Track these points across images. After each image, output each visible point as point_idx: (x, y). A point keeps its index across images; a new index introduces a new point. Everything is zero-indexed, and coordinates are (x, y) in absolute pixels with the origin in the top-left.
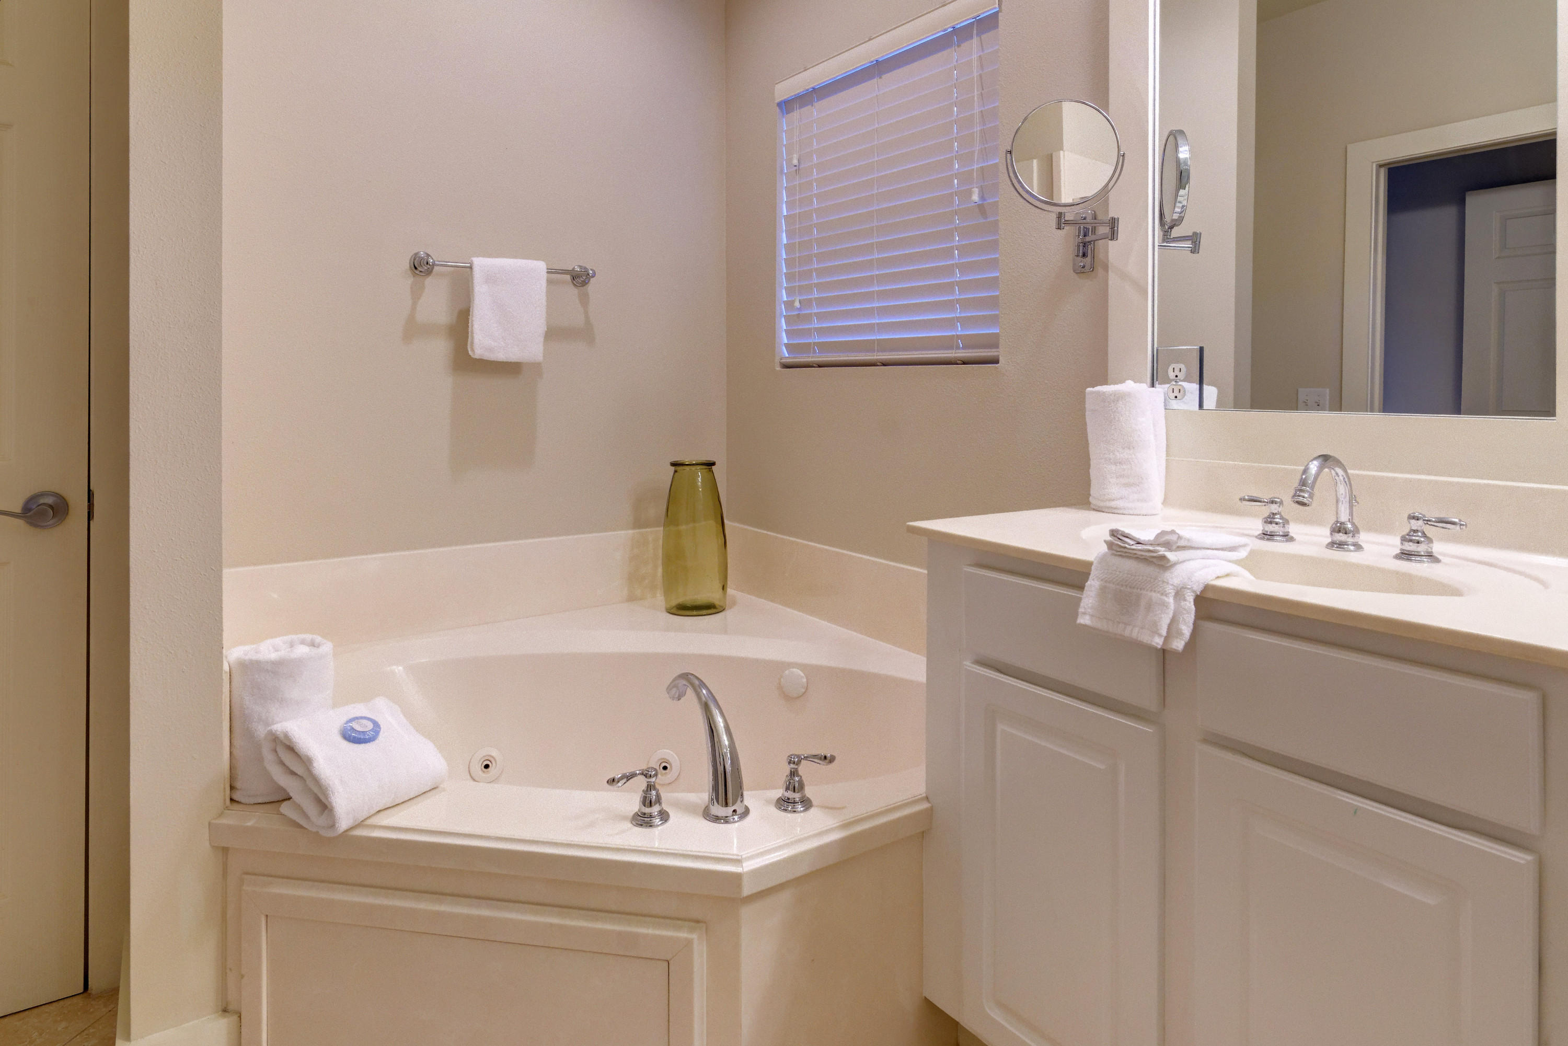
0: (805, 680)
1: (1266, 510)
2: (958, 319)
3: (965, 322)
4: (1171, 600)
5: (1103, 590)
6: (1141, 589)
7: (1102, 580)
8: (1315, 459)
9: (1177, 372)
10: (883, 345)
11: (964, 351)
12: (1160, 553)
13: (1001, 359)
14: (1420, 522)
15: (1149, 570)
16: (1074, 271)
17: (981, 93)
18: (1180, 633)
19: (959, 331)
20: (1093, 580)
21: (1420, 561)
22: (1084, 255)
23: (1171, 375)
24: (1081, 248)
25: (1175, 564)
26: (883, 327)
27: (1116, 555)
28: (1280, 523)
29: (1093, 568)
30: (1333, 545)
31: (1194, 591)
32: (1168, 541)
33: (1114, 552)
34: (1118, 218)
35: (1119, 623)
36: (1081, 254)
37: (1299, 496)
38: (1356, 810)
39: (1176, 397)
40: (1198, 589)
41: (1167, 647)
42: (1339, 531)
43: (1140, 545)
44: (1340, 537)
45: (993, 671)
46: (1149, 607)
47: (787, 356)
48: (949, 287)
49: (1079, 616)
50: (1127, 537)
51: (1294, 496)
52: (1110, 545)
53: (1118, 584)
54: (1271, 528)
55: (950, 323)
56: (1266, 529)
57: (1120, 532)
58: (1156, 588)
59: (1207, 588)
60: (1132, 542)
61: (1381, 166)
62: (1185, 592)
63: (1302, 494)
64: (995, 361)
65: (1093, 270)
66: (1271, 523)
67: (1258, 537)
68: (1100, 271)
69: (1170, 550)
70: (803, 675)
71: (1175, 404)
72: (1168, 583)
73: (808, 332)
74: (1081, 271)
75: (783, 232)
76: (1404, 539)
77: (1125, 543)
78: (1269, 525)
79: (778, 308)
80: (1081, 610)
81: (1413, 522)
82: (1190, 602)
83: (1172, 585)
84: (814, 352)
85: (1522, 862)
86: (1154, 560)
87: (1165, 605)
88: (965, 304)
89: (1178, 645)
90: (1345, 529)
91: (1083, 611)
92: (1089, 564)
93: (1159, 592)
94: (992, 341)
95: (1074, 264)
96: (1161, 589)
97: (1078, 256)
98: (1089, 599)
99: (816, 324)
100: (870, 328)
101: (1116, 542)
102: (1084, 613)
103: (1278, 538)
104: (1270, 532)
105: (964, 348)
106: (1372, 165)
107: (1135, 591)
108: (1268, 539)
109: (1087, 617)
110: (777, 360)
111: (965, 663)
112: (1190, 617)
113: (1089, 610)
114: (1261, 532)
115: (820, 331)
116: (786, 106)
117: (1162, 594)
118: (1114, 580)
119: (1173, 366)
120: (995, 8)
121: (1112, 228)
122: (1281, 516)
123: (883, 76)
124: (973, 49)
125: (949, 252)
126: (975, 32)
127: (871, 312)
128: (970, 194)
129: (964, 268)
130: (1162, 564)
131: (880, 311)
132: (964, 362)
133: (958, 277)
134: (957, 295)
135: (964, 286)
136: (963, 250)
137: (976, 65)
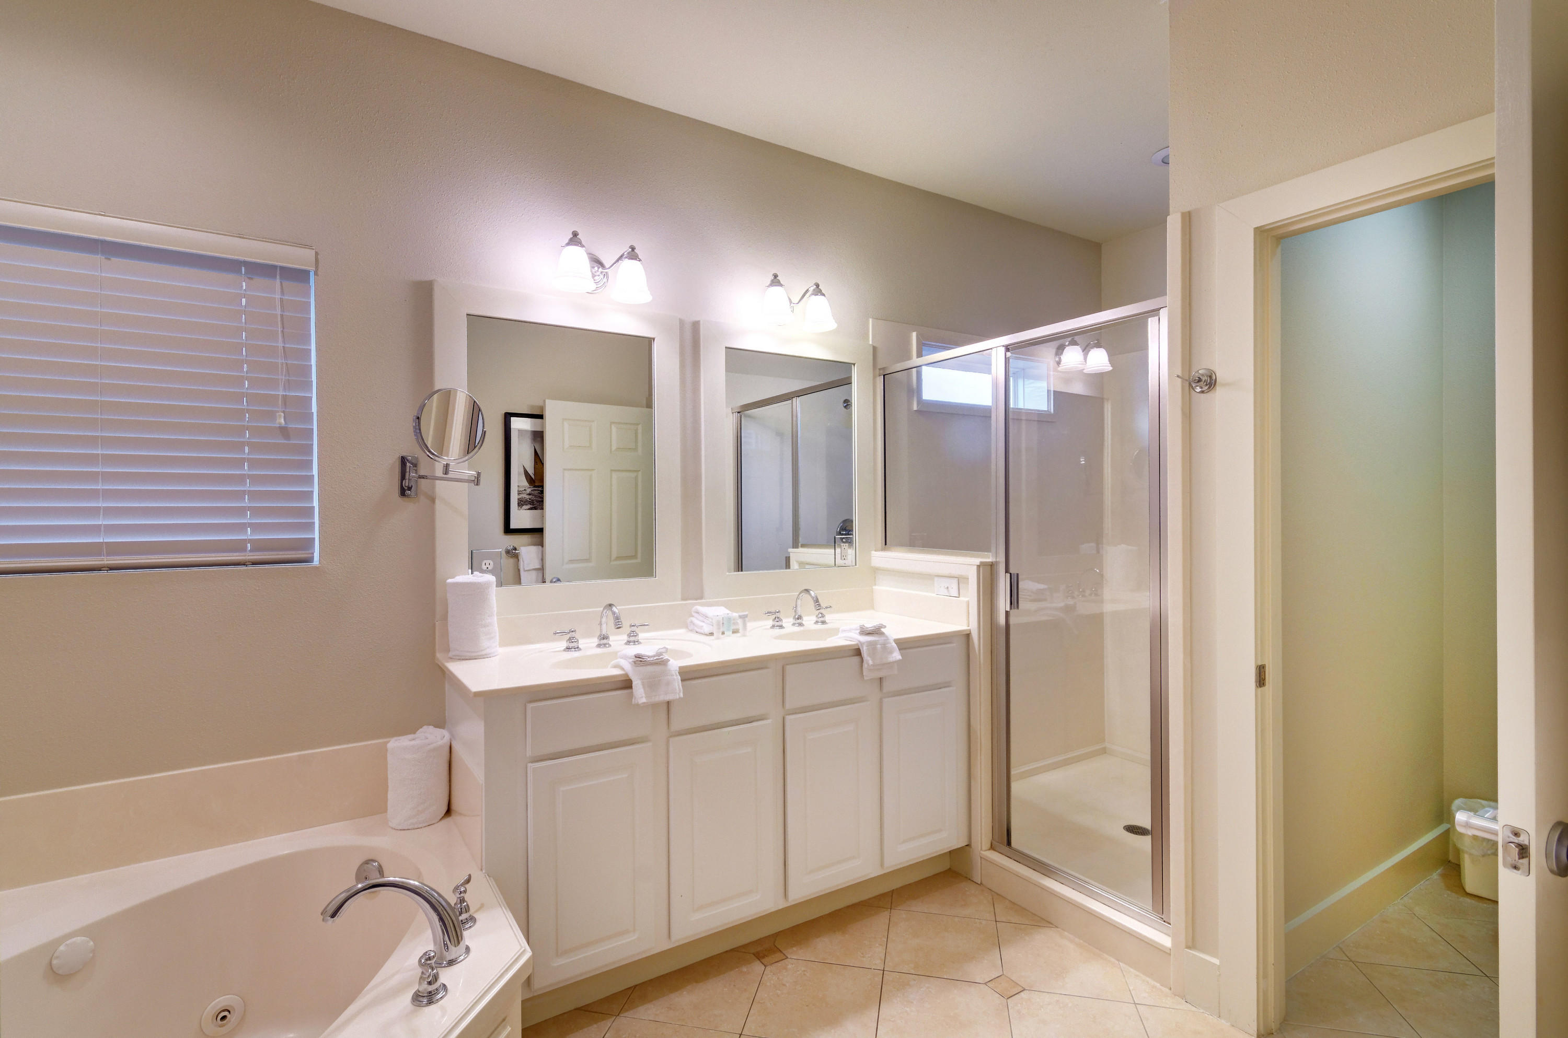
0: (92, 943)
1: (568, 636)
2: (249, 524)
3: (256, 527)
4: (676, 677)
6: (660, 677)
9: (487, 566)
10: (114, 549)
11: (251, 554)
14: (635, 627)
15: (660, 667)
16: (400, 495)
17: (284, 331)
18: (680, 690)
19: (249, 534)
20: (637, 681)
21: (637, 644)
23: (484, 567)
25: (669, 661)
26: (111, 529)
28: (576, 642)
29: (631, 675)
30: (599, 646)
31: (678, 671)
35: (652, 696)
41: (680, 697)
44: (605, 641)
46: (668, 684)
48: (239, 495)
52: (635, 662)
53: (648, 679)
54: (571, 645)
55: (242, 527)
62: (676, 672)
65: (415, 498)
66: (572, 642)
67: (564, 650)
70: (88, 939)
72: (671, 670)
76: (629, 636)
80: (638, 696)
81: (632, 628)
85: (770, 722)
87: (675, 680)
88: (256, 511)
89: (681, 695)
90: (605, 637)
93: (669, 675)
100: (96, 529)
103: (574, 650)
107: (657, 678)
108: (571, 651)
112: (680, 682)
114: (565, 647)
117: (672, 676)
118: (645, 678)
119: (485, 561)
120: (309, 268)
122: (576, 638)
123: (113, 259)
124: (274, 290)
125: (239, 463)
126: (278, 277)
127: (94, 512)
128: (271, 415)
129: (255, 479)
130: (664, 663)
131: (108, 512)
132: (254, 563)
133: (247, 487)
134: (246, 502)
135: (254, 495)
136: (253, 463)
137: (278, 303)
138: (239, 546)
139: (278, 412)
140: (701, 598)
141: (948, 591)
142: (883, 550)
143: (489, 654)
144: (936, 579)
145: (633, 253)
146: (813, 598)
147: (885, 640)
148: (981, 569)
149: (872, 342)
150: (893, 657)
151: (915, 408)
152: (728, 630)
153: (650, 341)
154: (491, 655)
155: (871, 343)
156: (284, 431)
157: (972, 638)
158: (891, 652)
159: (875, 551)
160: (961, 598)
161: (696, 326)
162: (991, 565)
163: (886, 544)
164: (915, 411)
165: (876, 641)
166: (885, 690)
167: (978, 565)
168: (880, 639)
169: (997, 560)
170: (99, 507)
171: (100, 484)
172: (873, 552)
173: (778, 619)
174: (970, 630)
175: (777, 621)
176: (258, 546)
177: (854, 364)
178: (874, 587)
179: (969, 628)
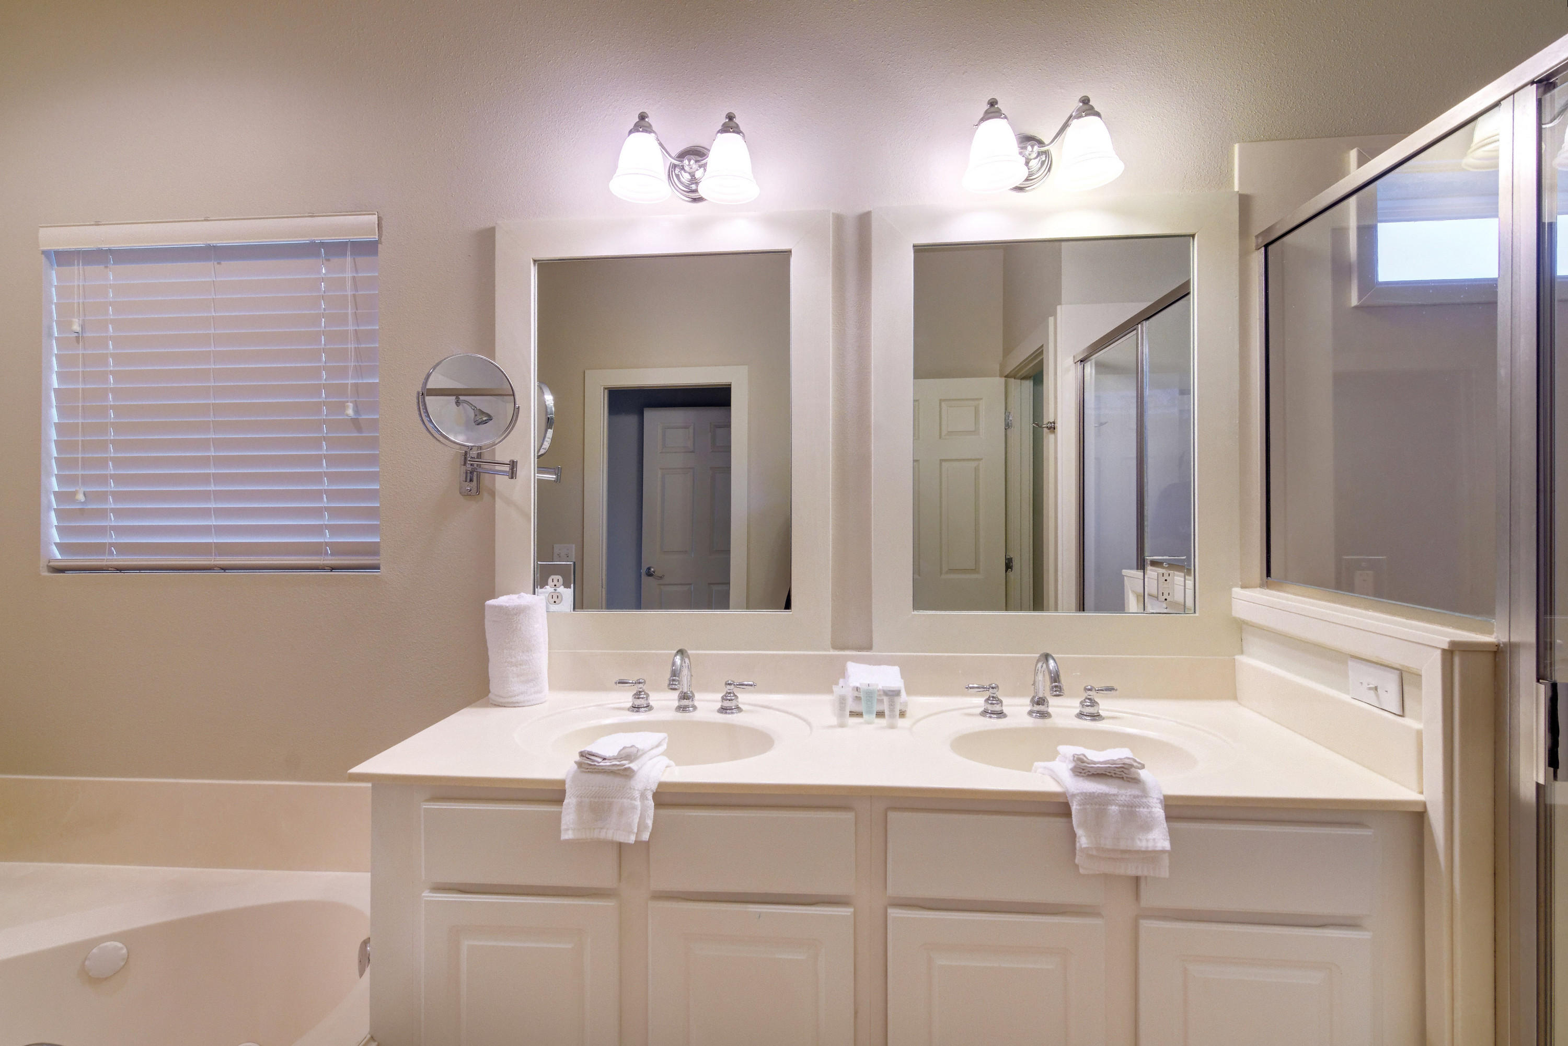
0: (125, 951)
1: (633, 689)
2: (327, 526)
3: (334, 530)
4: (638, 803)
5: (580, 805)
6: (612, 798)
7: (577, 797)
8: (676, 655)
9: (556, 582)
10: (222, 549)
11: (331, 558)
12: (625, 766)
13: (382, 567)
14: (732, 686)
15: (617, 781)
16: (460, 493)
17: (355, 312)
18: (646, 827)
19: (327, 538)
20: (570, 797)
21: (732, 713)
22: (471, 480)
23: (551, 583)
24: (469, 475)
25: (638, 771)
26: (220, 530)
27: (585, 772)
28: (644, 698)
29: (567, 786)
30: (680, 708)
31: (652, 791)
32: (629, 755)
33: (583, 770)
34: (517, 461)
35: (594, 829)
36: (468, 481)
37: (672, 684)
38: (760, 915)
39: (555, 602)
40: (654, 787)
41: (639, 839)
42: (684, 699)
43: (606, 761)
44: (685, 702)
45: (456, 894)
46: (622, 813)
47: (59, 557)
48: (317, 495)
49: (563, 832)
50: (593, 755)
51: (669, 685)
52: (579, 764)
53: (592, 797)
54: (638, 702)
55: (319, 530)
56: (636, 703)
57: (586, 752)
58: (626, 795)
59: (661, 785)
60: (600, 760)
61: (605, 388)
62: (646, 793)
63: (674, 683)
64: (376, 567)
65: (479, 494)
66: (639, 698)
67: (630, 708)
68: (486, 496)
69: (631, 762)
70: (122, 943)
71: (554, 608)
72: (634, 789)
73: (102, 530)
74: (467, 494)
75: (53, 407)
76: (722, 699)
77: (593, 761)
78: (638, 700)
79: (44, 500)
80: (563, 827)
81: (728, 687)
82: (650, 800)
83: (638, 790)
84: (111, 553)
85: (849, 914)
86: (621, 772)
87: (634, 808)
88: (334, 512)
89: (646, 836)
90: (687, 696)
91: (565, 827)
92: (563, 782)
93: (628, 798)
94: (373, 549)
95: (461, 488)
96: (630, 795)
97: (466, 481)
98: (569, 814)
99: (112, 521)
100: (206, 530)
101: (587, 762)
102: (567, 830)
103: (643, 709)
104: (638, 705)
105: (332, 554)
106: (601, 388)
107: (607, 799)
108: (637, 711)
109: (570, 832)
110: (43, 563)
111: (423, 895)
112: (651, 812)
113: (572, 826)
114: (632, 706)
115: (119, 530)
116: (62, 258)
117: (631, 799)
118: (588, 795)
119: (553, 577)
120: (375, 238)
121: (512, 469)
122: (645, 692)
123: (222, 262)
124: (346, 268)
125: (317, 460)
126: (349, 253)
127: (206, 513)
128: (342, 406)
129: (333, 478)
130: (627, 774)
131: (220, 513)
132: (333, 568)
133: (326, 485)
134: (325, 502)
135: (332, 495)
136: (331, 460)
137: (349, 284)
138: (316, 549)
139: (348, 402)
140: (869, 648)
141: (1377, 696)
142: (1262, 586)
143: (520, 702)
144: (1351, 663)
145: (731, 123)
146: (1050, 672)
147: (1135, 797)
148: (1457, 660)
149: (1240, 188)
150: (1147, 840)
151: (1354, 302)
152: (869, 712)
153: (784, 256)
154: (526, 704)
155: (1236, 189)
156: (356, 423)
157: (1430, 825)
158: (1147, 826)
159: (1242, 587)
160: (1407, 721)
161: (864, 222)
162: (1495, 653)
163: (1268, 574)
164: (1356, 307)
165: (1106, 795)
166: (1144, 903)
167: (1444, 651)
168: (1123, 791)
169: (1512, 640)
170: (210, 509)
171: (213, 486)
172: (1237, 591)
173: (993, 700)
174: (1424, 804)
175: (991, 704)
176: (338, 549)
177: (1193, 236)
178: (1237, 657)
179: (1421, 798)
